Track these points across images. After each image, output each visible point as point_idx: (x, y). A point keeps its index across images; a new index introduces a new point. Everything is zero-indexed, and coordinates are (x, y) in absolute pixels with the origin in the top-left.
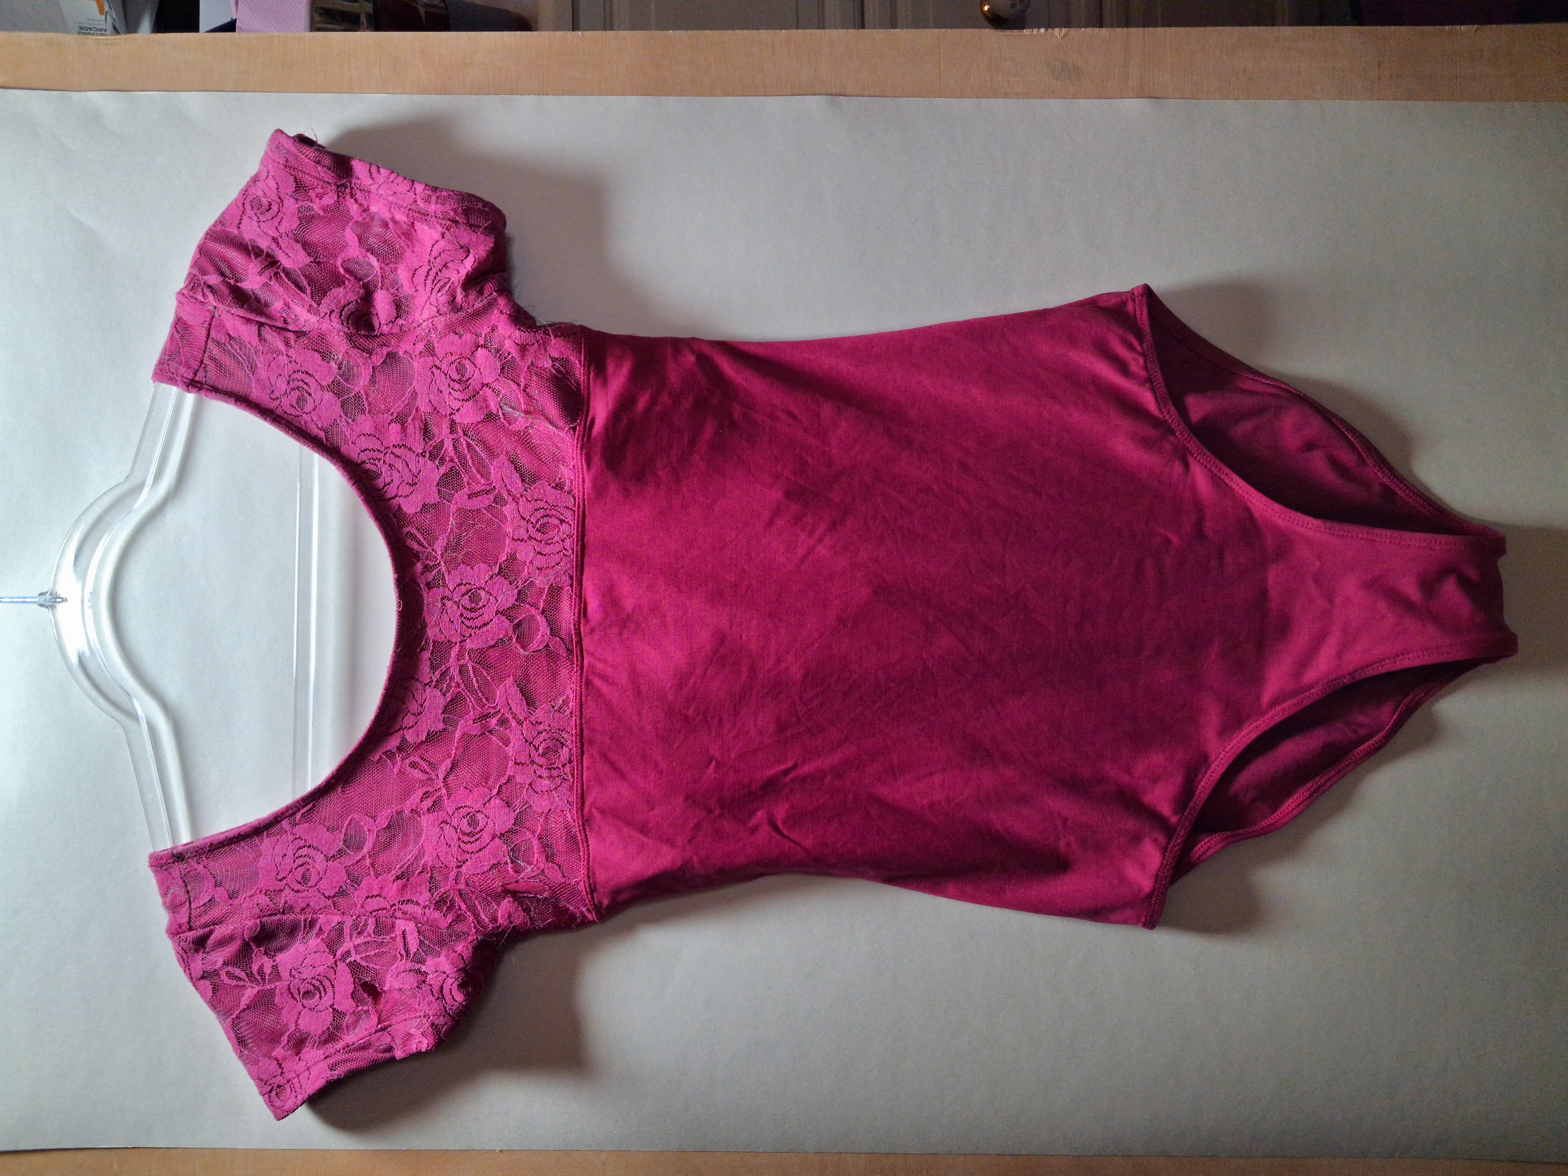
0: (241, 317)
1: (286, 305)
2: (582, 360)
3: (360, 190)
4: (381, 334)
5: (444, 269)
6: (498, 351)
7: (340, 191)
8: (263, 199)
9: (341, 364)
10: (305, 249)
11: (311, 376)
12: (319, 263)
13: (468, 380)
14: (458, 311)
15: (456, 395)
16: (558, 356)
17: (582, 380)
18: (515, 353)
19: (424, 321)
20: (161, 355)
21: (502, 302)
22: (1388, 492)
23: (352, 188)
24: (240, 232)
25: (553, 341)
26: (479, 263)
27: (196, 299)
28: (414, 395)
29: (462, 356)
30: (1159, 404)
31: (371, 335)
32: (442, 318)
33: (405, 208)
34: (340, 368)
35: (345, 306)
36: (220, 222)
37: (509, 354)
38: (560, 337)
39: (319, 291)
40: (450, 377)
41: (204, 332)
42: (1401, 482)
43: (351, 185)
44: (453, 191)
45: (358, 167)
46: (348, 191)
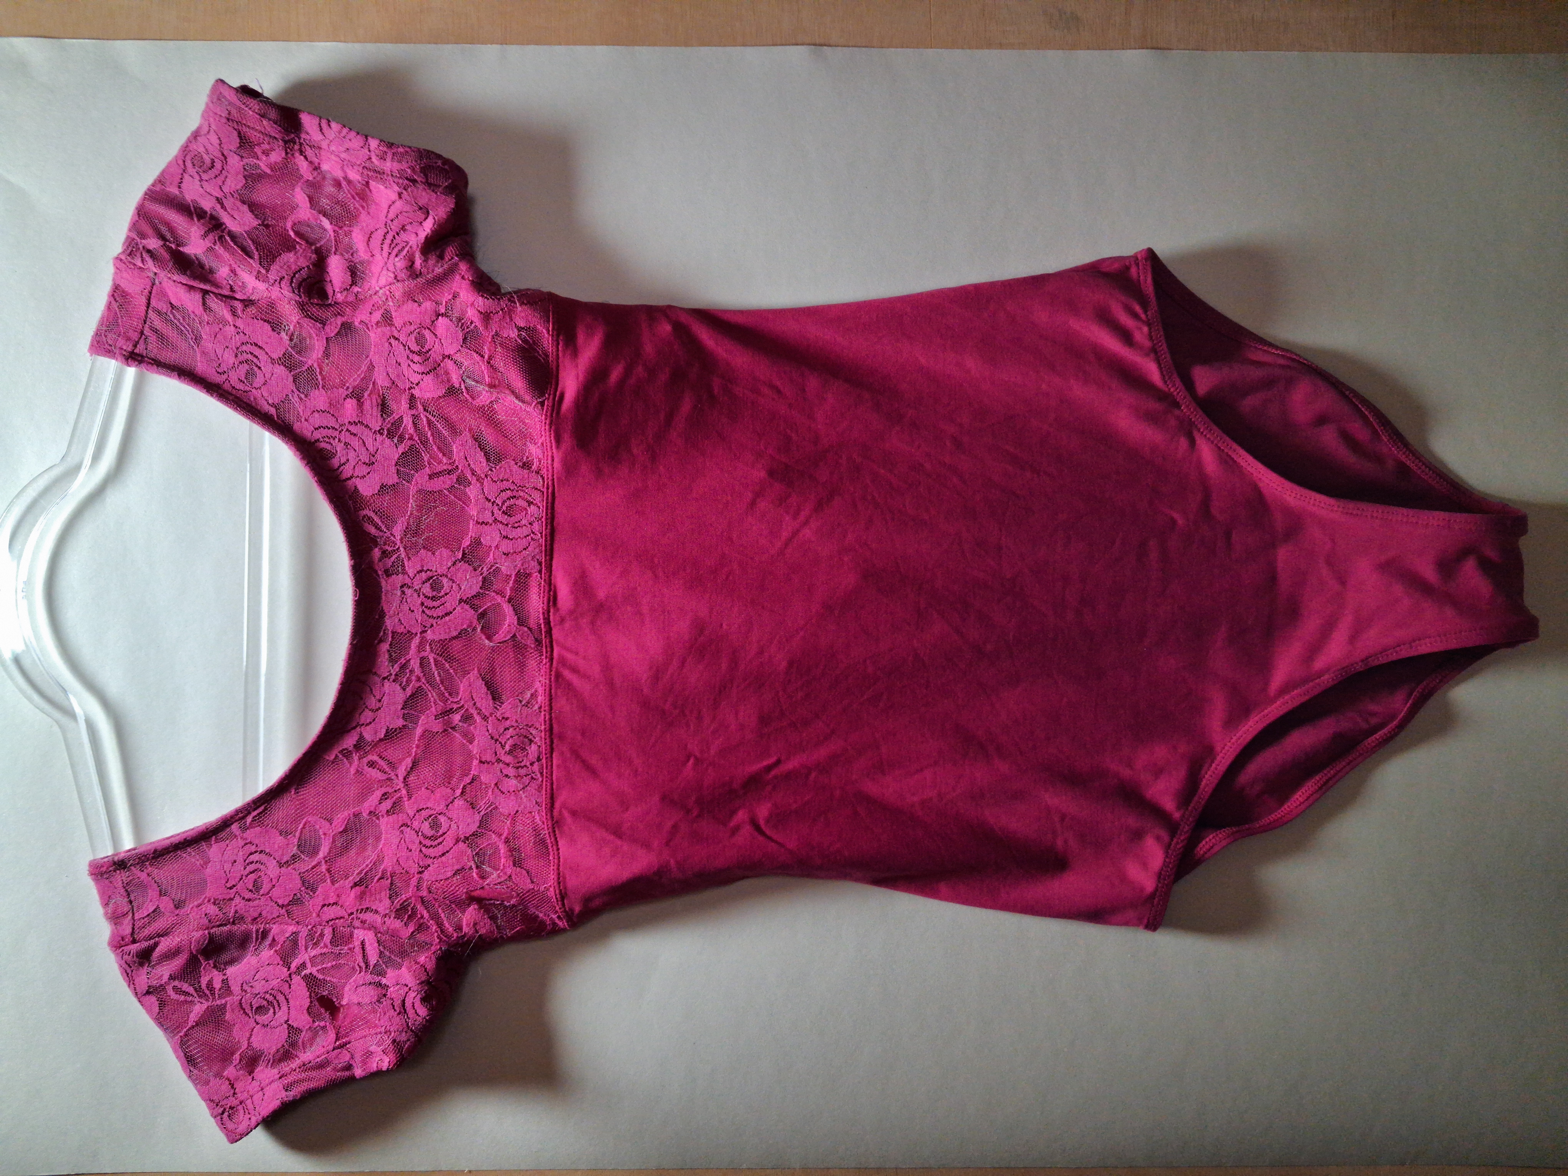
0: (184, 284)
1: (232, 271)
2: (550, 329)
3: (310, 146)
4: (335, 302)
5: (402, 232)
6: (460, 320)
7: (288, 147)
8: (205, 156)
9: (292, 334)
10: (252, 211)
11: (260, 348)
12: (267, 226)
13: (428, 352)
14: (417, 278)
15: (416, 367)
16: (525, 325)
17: (550, 350)
18: (478, 322)
19: (381, 288)
20: (98, 326)
21: (463, 267)
22: (1403, 470)
23: (301, 144)
24: (182, 193)
25: (519, 309)
26: (440, 225)
27: (134, 265)
28: (371, 367)
29: (421, 326)
30: (1164, 376)
31: (324, 304)
32: (399, 285)
33: (360, 166)
34: (291, 340)
35: (296, 273)
36: (160, 180)
37: (471, 323)
38: (526, 305)
39: (268, 257)
40: (409, 348)
41: (144, 300)
42: (1417, 458)
43: (299, 140)
44: (410, 147)
45: (306, 120)
46: (296, 147)
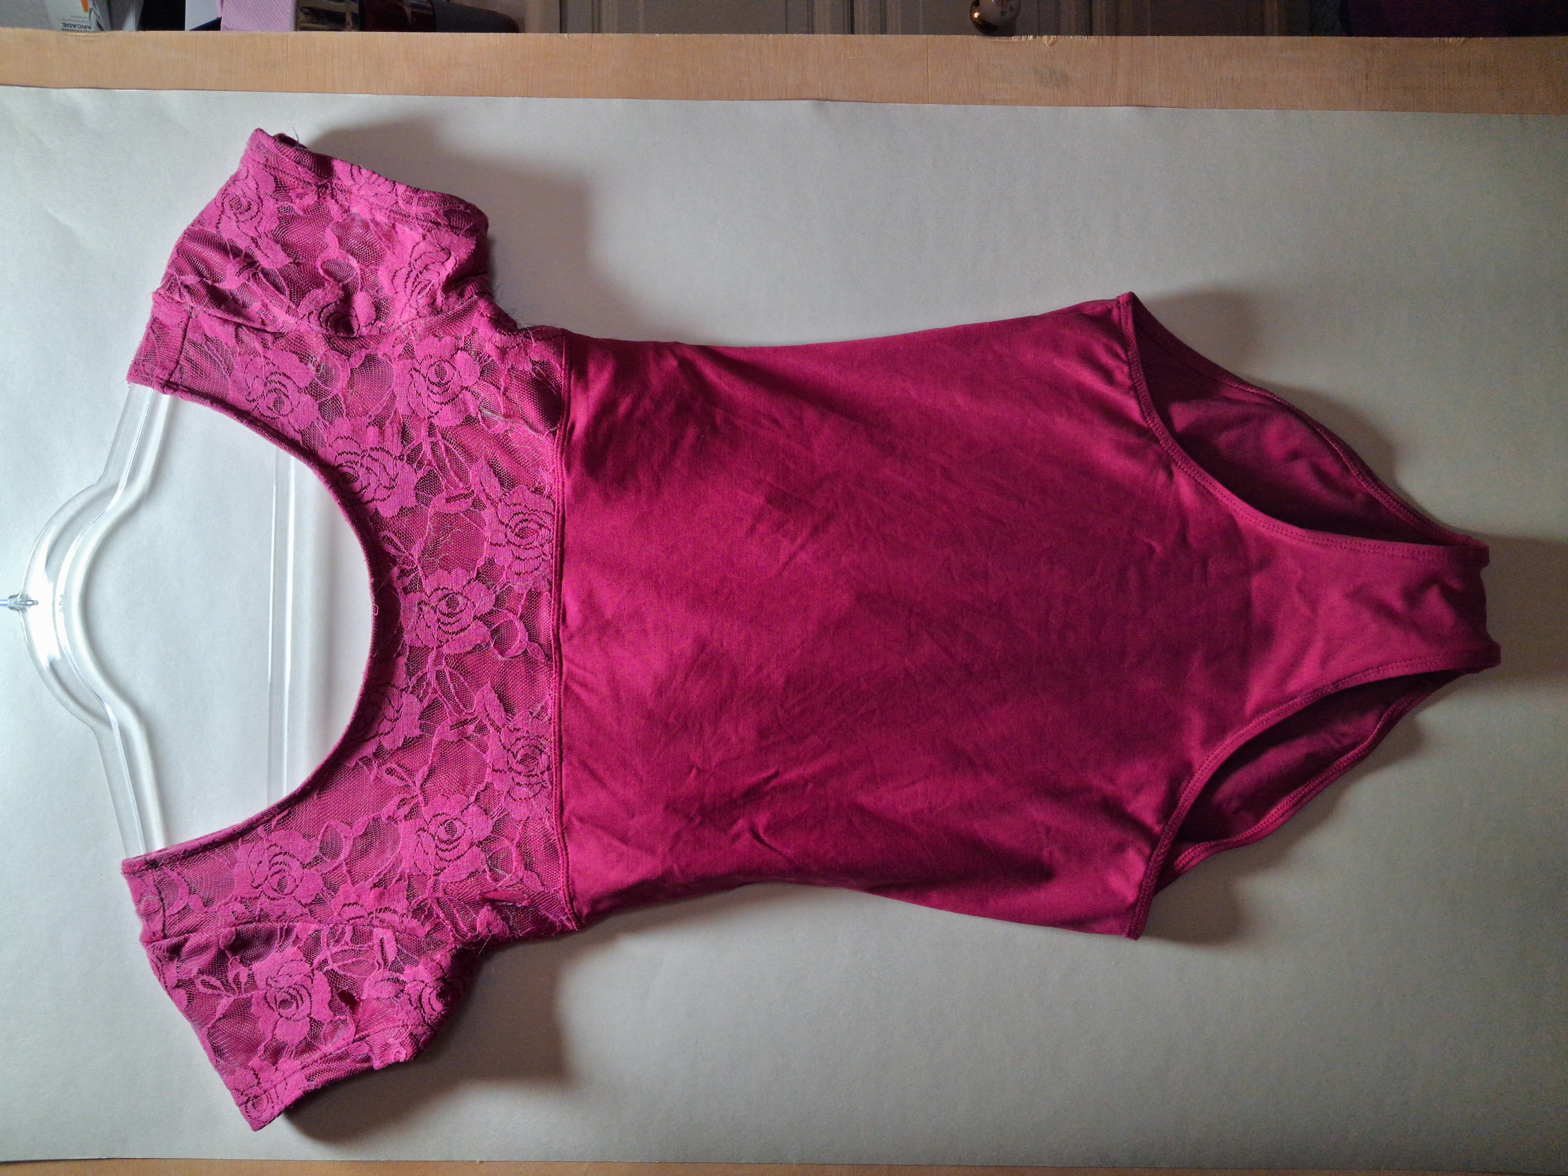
1: (264, 306)
2: (563, 363)
3: (341, 191)
4: (360, 336)
5: (425, 271)
6: (478, 354)
7: (321, 192)
8: (242, 199)
9: (319, 366)
10: (284, 250)
11: (289, 378)
12: (298, 264)
13: (447, 383)
14: (438, 314)
15: (437, 398)
16: (539, 359)
17: (563, 383)
18: (495, 356)
19: (403, 324)
20: (137, 355)
21: (482, 304)
22: (1372, 503)
23: (333, 189)
24: (219, 232)
25: (534, 345)
26: (460, 265)
27: (173, 299)
28: (393, 397)
29: (442, 360)
30: (1143, 412)
31: (350, 338)
32: (422, 321)
33: (387, 209)
34: (317, 371)
35: (324, 308)
36: (199, 221)
37: (489, 357)
38: (541, 340)
39: (298, 292)
40: (429, 380)
41: (181, 332)
42: (1385, 492)
43: (331, 186)
44: (434, 193)
45: (339, 167)
46: (328, 191)
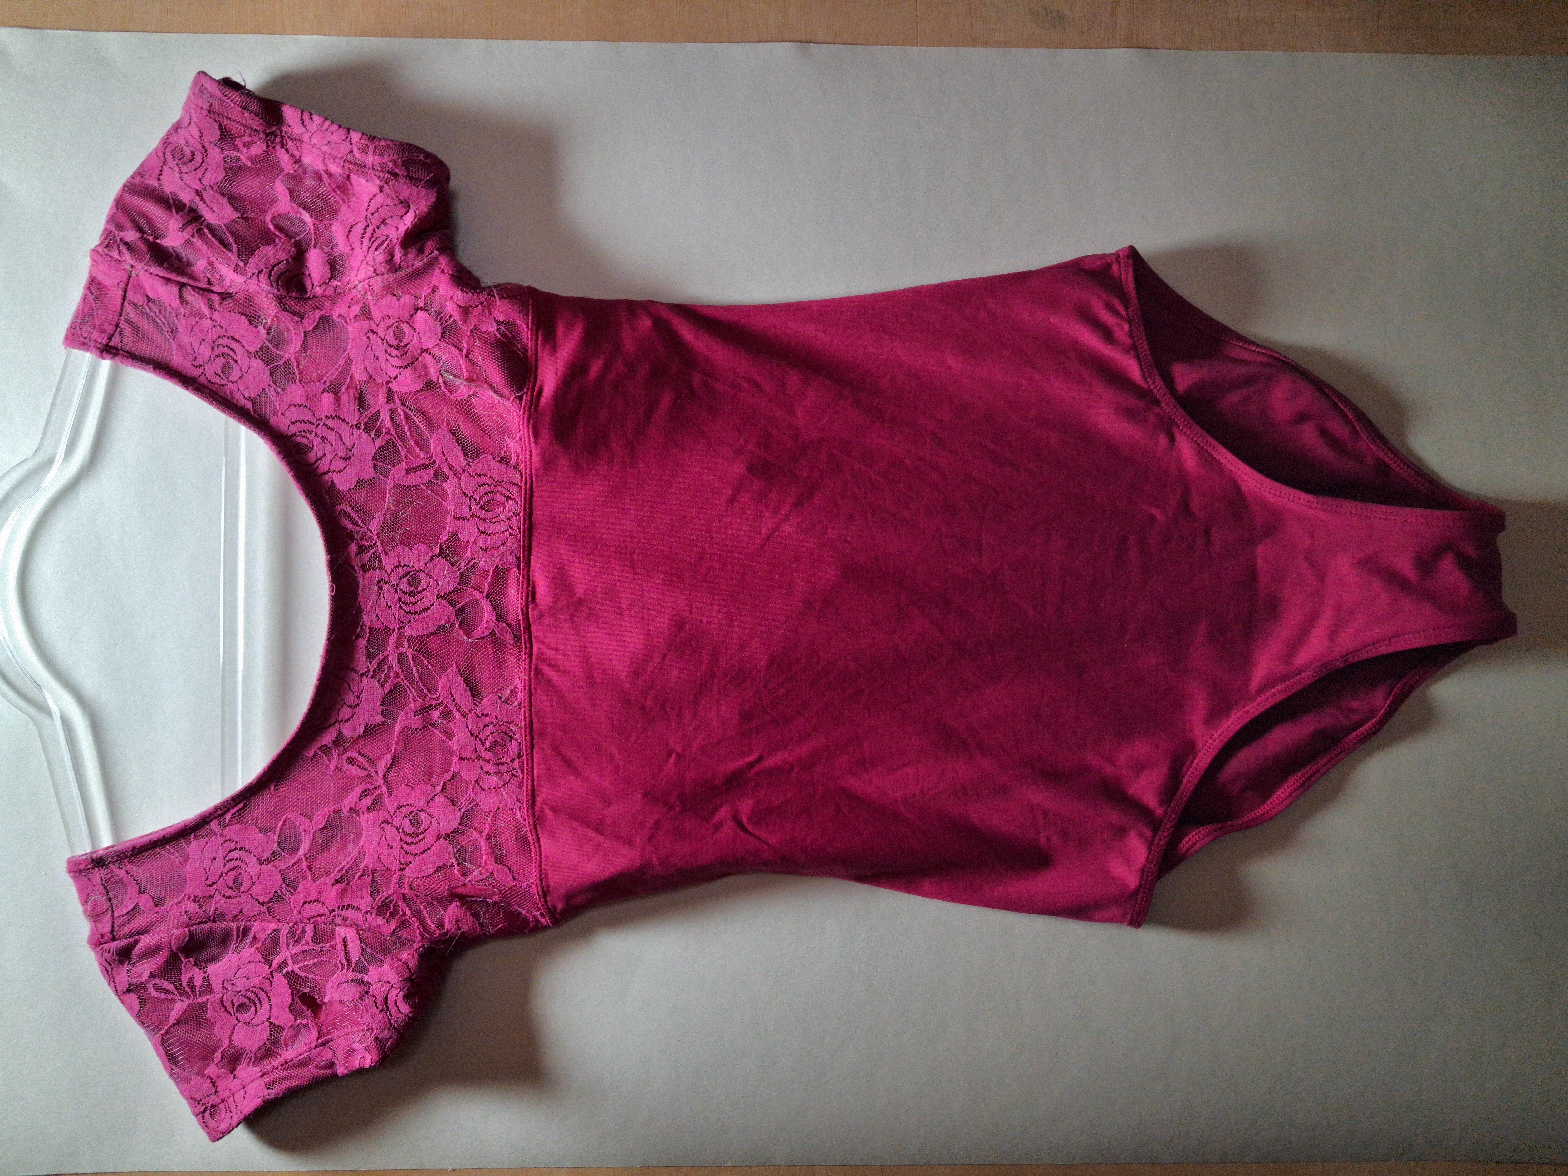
0: (161, 277)
1: (209, 264)
2: (530, 323)
3: (292, 139)
4: (313, 296)
5: (382, 226)
6: (438, 314)
7: (270, 140)
8: (185, 148)
9: (270, 328)
10: (231, 204)
11: (237, 341)
12: (247, 219)
13: (406, 346)
14: (396, 271)
15: (395, 362)
16: (504, 319)
17: (529, 344)
18: (457, 316)
19: (360, 282)
20: (73, 318)
21: (443, 261)
22: (1382, 467)
23: (282, 137)
24: (161, 185)
25: (499, 303)
26: (420, 219)
27: (111, 257)
28: (349, 361)
29: (400, 320)
30: (1144, 373)
31: (303, 298)
32: (379, 279)
33: (341, 159)
34: (268, 333)
35: (275, 266)
36: (139, 173)
37: (450, 317)
38: (506, 299)
39: (246, 250)
40: (387, 343)
41: (120, 293)
42: (1396, 455)
43: (281, 133)
44: (392, 141)
45: (289, 114)
46: (278, 140)
